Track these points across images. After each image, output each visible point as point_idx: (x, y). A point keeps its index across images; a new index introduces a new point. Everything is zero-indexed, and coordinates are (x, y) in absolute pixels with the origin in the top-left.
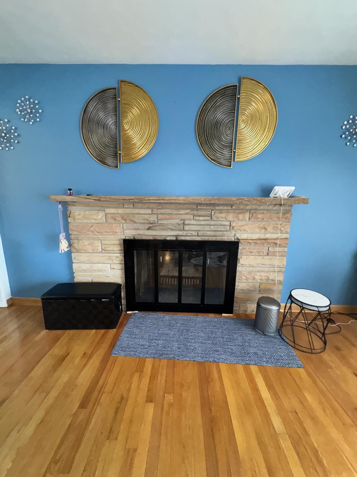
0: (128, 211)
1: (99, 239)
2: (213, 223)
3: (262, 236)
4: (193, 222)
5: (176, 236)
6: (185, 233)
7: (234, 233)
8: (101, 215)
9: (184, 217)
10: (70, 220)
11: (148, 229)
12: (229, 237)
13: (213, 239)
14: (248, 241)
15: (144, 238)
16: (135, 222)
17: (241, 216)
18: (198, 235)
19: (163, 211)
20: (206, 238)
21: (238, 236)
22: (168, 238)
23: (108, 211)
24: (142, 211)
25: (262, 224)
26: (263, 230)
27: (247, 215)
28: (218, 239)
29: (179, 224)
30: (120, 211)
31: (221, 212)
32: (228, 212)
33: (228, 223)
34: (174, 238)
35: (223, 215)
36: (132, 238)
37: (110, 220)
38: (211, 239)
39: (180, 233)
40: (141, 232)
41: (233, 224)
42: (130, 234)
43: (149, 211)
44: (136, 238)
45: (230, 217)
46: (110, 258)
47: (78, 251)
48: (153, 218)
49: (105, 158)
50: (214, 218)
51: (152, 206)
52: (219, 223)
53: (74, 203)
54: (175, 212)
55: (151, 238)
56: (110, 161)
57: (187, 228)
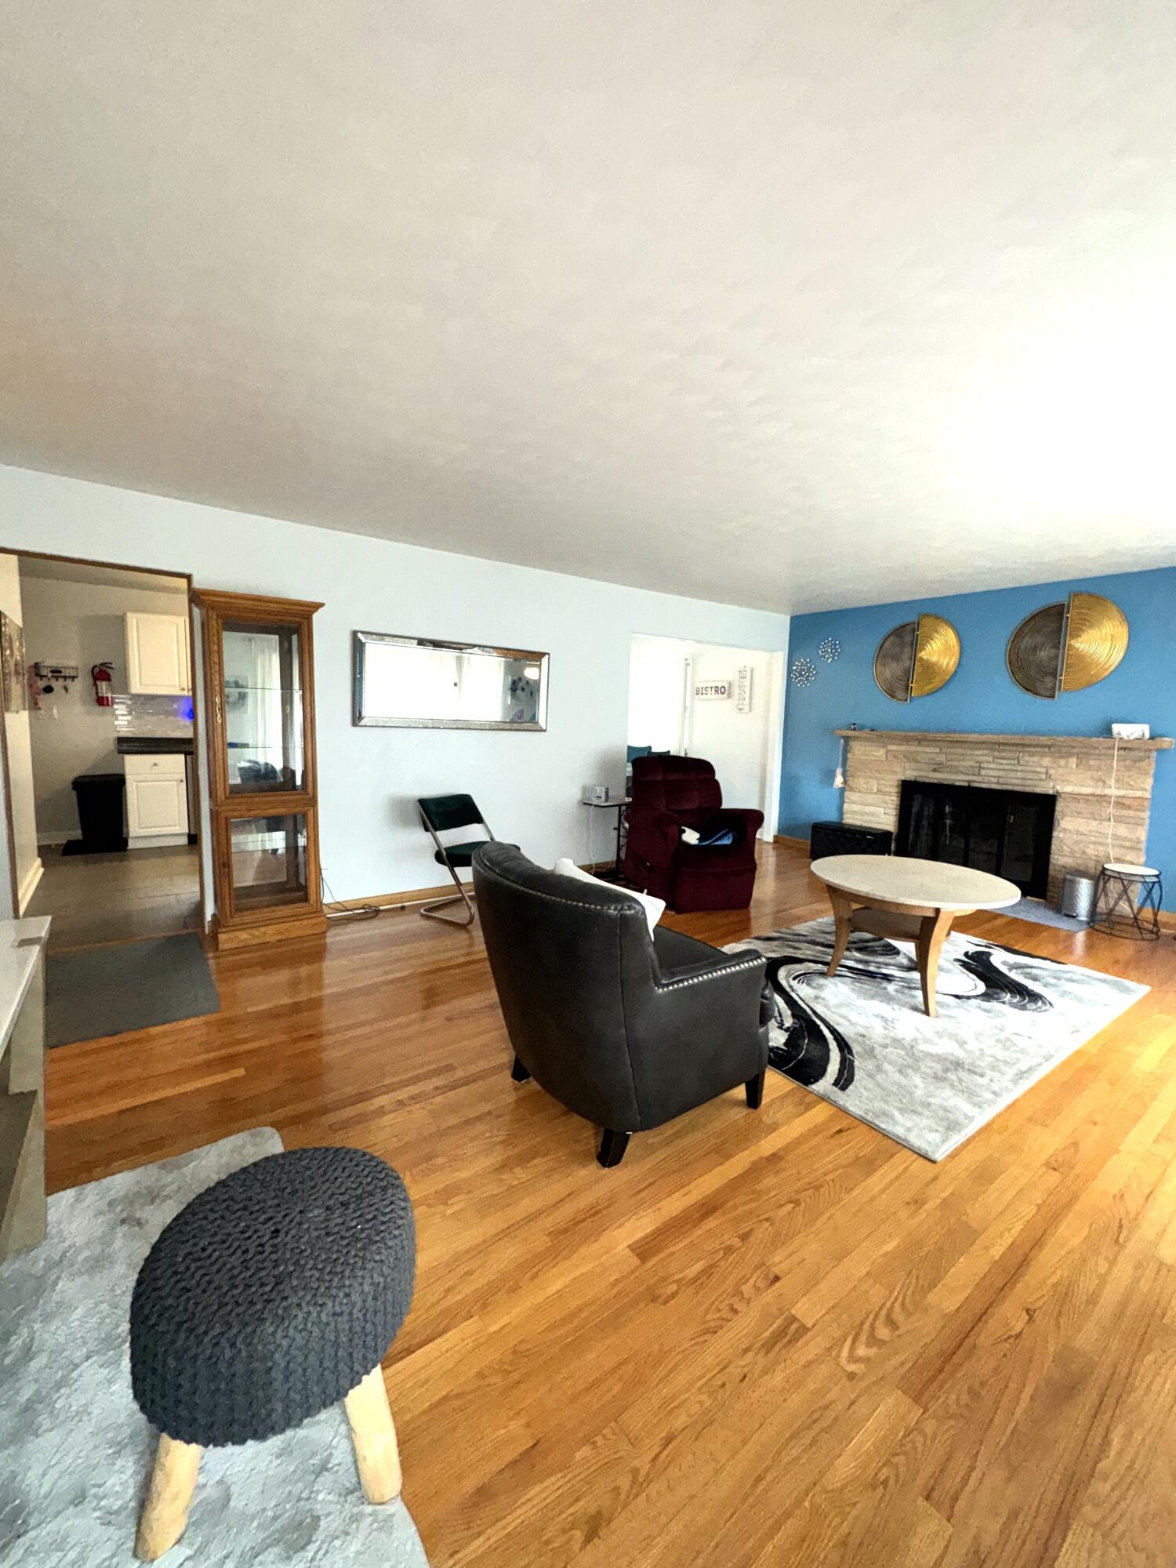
0: (913, 748)
1: (876, 778)
2: (1020, 768)
3: (1098, 791)
4: (993, 766)
5: (969, 781)
6: (979, 779)
7: (1052, 784)
8: (881, 752)
9: (980, 759)
10: (849, 755)
11: (934, 770)
12: (1045, 788)
13: (1020, 789)
14: (1075, 797)
15: (927, 780)
16: (919, 762)
17: (1062, 762)
18: (998, 783)
19: (952, 750)
20: (1010, 788)
21: (1058, 788)
22: (957, 784)
23: (890, 747)
24: (928, 750)
25: (1096, 775)
26: (1101, 783)
27: (1073, 761)
28: (1028, 790)
29: (973, 767)
30: (902, 748)
31: (1032, 755)
32: (1044, 755)
33: (1044, 770)
34: (966, 784)
35: (1035, 759)
36: (913, 779)
37: (890, 758)
38: (1016, 788)
39: (975, 778)
40: (925, 774)
41: (1052, 772)
42: (910, 774)
43: (938, 750)
44: (918, 780)
45: (1046, 761)
46: (885, 802)
47: (851, 789)
48: (942, 758)
49: (894, 692)
50: (1021, 761)
51: (940, 744)
52: (1028, 769)
53: (856, 738)
54: (969, 752)
55: (935, 781)
56: (900, 694)
57: (983, 772)
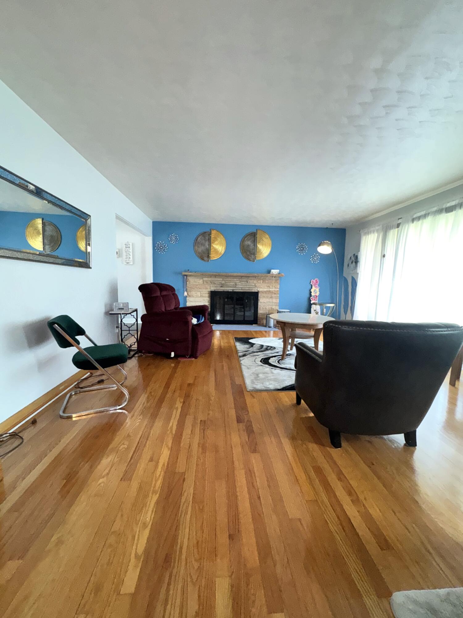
0: (213, 279)
1: (200, 291)
2: (248, 284)
3: (268, 290)
4: (239, 284)
5: (233, 290)
6: (236, 289)
7: (256, 288)
8: (201, 280)
9: (236, 282)
10: (188, 283)
11: (221, 287)
12: (255, 290)
13: (249, 291)
14: (263, 292)
15: (219, 290)
16: (216, 284)
17: (259, 281)
18: (242, 289)
19: (227, 279)
20: (245, 291)
21: (258, 290)
22: (230, 291)
23: (204, 279)
24: (220, 279)
25: (268, 285)
26: (268, 287)
27: (262, 281)
28: (250, 291)
29: (234, 285)
30: (210, 279)
31: (251, 280)
32: (254, 280)
33: (254, 284)
34: (232, 291)
35: (252, 281)
36: (214, 290)
37: (205, 283)
38: (247, 291)
39: (234, 288)
40: (218, 288)
41: (256, 285)
42: (213, 289)
43: (222, 279)
44: (216, 290)
45: (255, 282)
46: (204, 300)
47: (190, 296)
48: (223, 282)
49: (203, 258)
50: (248, 282)
51: (223, 277)
52: (250, 284)
53: (190, 276)
54: (233, 280)
55: (222, 291)
56: (206, 259)
57: (237, 286)
